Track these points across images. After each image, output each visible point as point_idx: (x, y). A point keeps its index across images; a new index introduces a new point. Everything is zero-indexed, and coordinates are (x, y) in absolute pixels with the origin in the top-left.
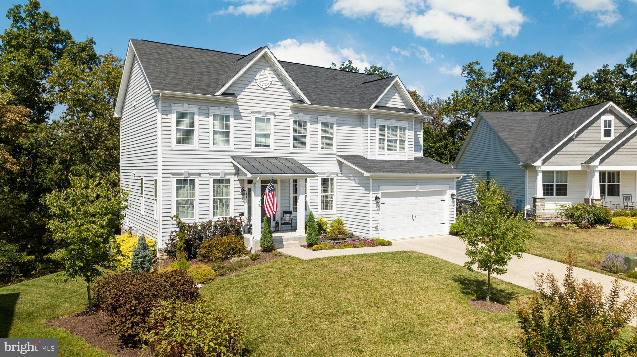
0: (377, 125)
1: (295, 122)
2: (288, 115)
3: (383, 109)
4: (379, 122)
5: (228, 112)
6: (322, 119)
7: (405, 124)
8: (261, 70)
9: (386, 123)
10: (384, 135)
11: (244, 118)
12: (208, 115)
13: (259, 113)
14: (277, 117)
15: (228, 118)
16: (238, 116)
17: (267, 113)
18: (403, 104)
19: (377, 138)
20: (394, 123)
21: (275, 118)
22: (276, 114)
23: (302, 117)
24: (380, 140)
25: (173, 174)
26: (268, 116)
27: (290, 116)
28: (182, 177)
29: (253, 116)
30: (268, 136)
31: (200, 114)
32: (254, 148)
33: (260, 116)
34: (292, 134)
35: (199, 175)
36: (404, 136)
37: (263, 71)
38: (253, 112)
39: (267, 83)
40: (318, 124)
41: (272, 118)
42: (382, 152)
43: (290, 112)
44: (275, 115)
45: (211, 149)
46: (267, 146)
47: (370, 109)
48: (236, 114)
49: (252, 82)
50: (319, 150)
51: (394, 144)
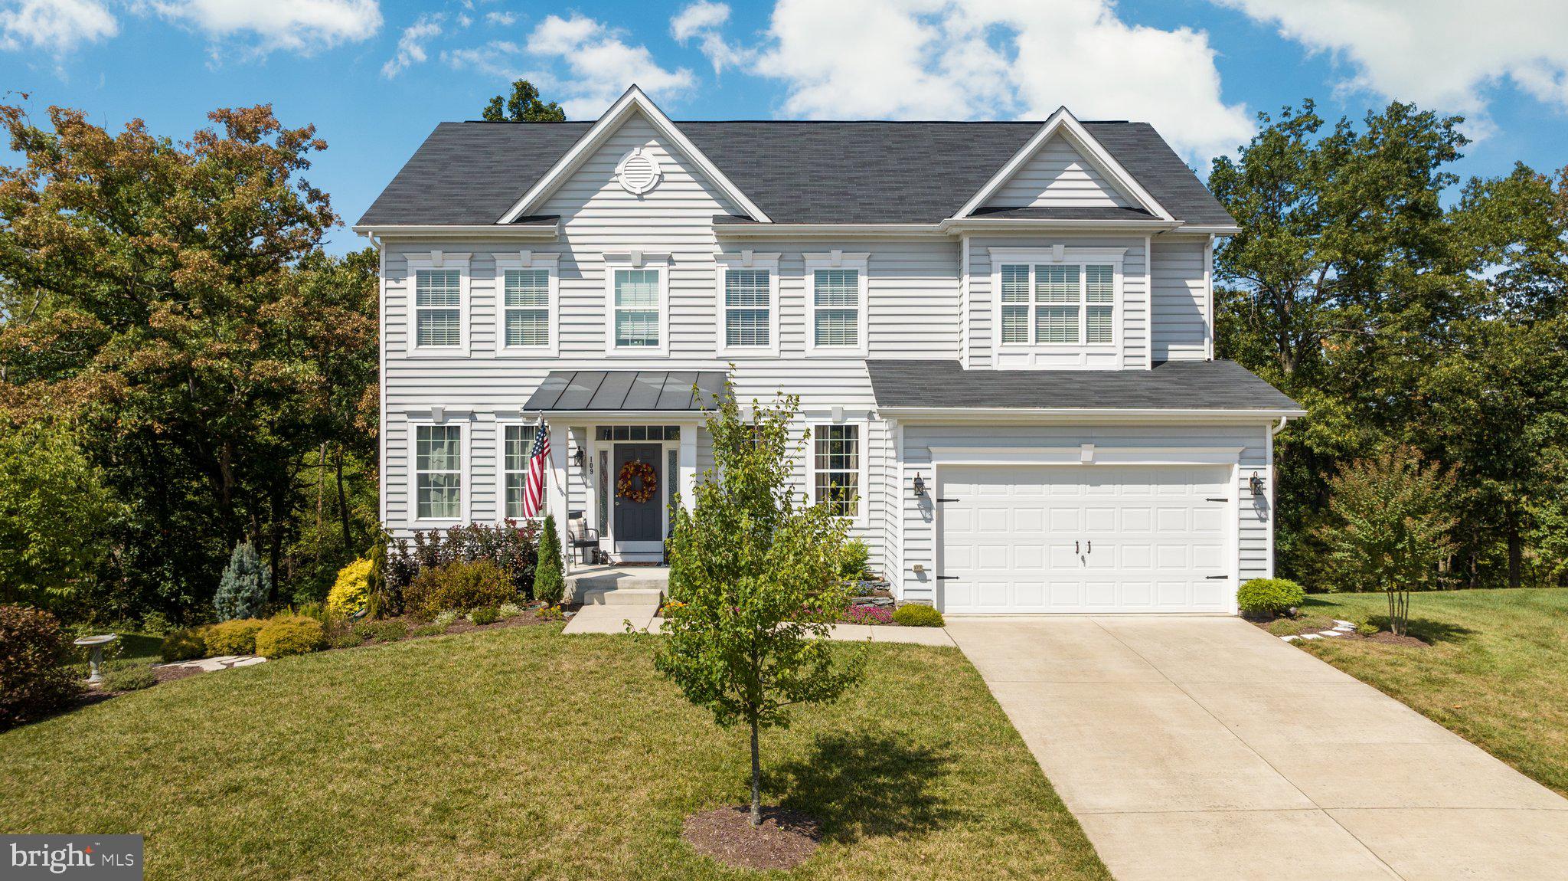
0: (997, 265)
1: (731, 276)
2: (711, 257)
3: (1006, 217)
4: (1003, 256)
5: (545, 262)
6: (816, 261)
7: (1111, 257)
8: (631, 147)
9: (1032, 258)
10: (1023, 294)
11: (584, 275)
12: (491, 274)
13: (624, 258)
14: (678, 266)
15: (542, 278)
16: (569, 270)
17: (646, 258)
18: (1102, 194)
19: (997, 304)
20: (1058, 255)
21: (672, 267)
22: (675, 257)
23: (749, 260)
24: (1007, 311)
25: (411, 414)
26: (650, 266)
27: (718, 259)
28: (430, 423)
29: (610, 271)
30: (653, 316)
31: (474, 273)
32: (611, 348)
33: (627, 266)
34: (722, 308)
35: (472, 416)
36: (1108, 294)
37: (637, 150)
38: (609, 258)
39: (649, 181)
40: (807, 277)
41: (663, 269)
42: (1013, 347)
43: (718, 250)
44: (670, 261)
45: (501, 353)
46: (655, 342)
47: (956, 218)
48: (564, 265)
49: (607, 182)
50: (810, 347)
51: (1063, 322)
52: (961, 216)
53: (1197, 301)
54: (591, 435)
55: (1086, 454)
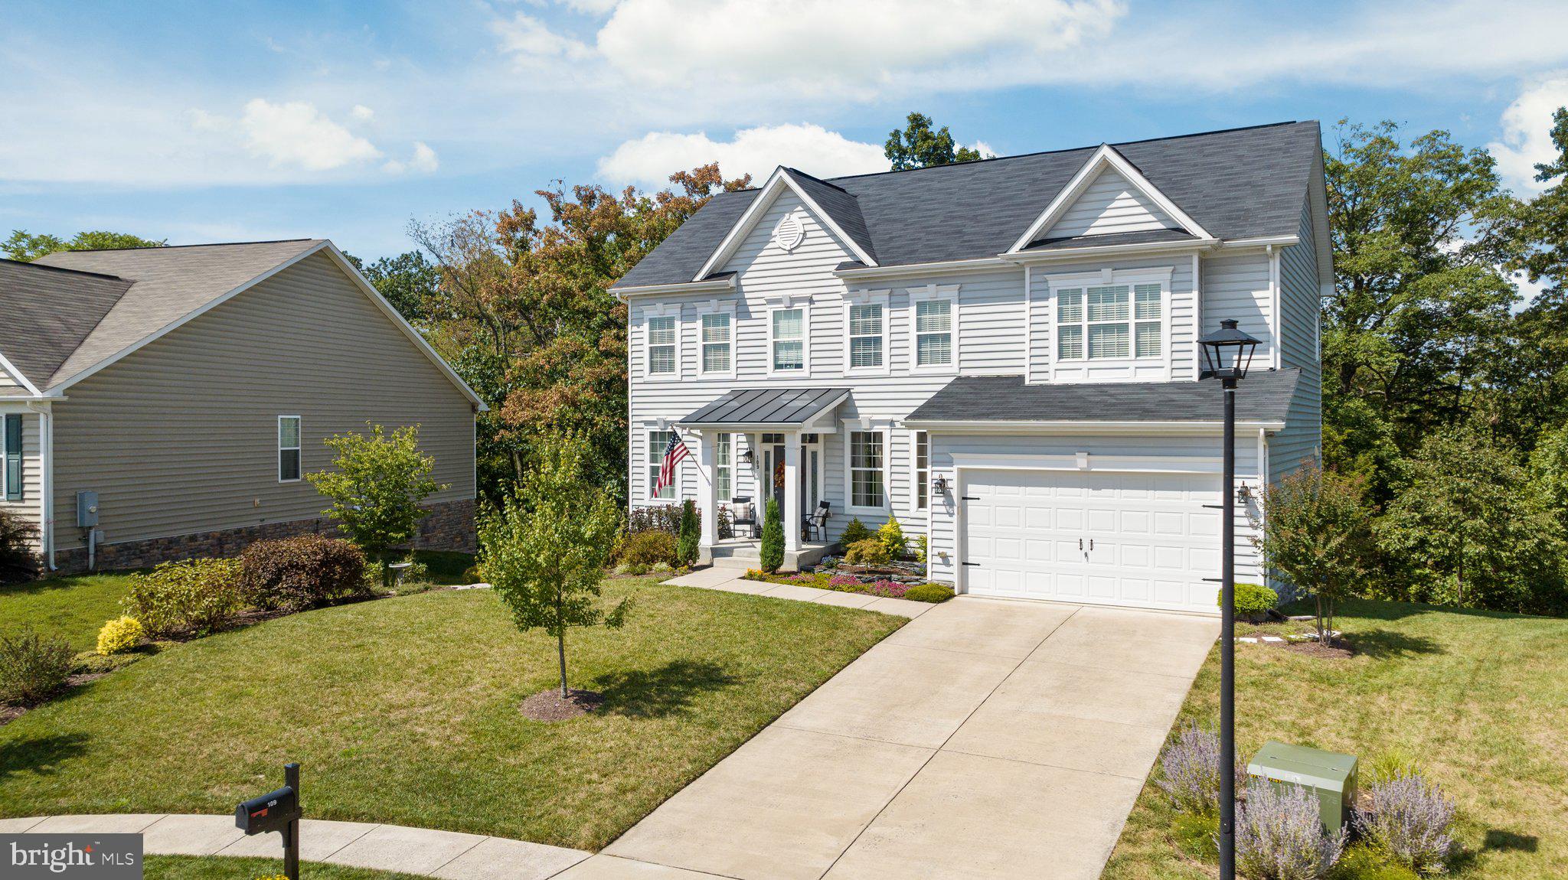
0: (1053, 291)
1: (853, 309)
2: (839, 296)
3: (1054, 247)
4: (1057, 282)
5: (728, 307)
6: (918, 294)
7: (1161, 276)
8: (783, 214)
9: (1084, 281)
10: (1077, 314)
11: (754, 315)
12: (694, 318)
13: (778, 301)
14: (817, 305)
15: (725, 319)
16: (743, 313)
17: (793, 300)
18: (1151, 218)
19: (1054, 325)
20: (1104, 278)
21: (812, 306)
22: (815, 298)
23: (866, 297)
24: (1062, 332)
25: (647, 423)
26: (797, 306)
27: (845, 297)
28: (657, 429)
29: (770, 310)
30: (798, 346)
31: (684, 318)
32: (770, 371)
33: (781, 307)
34: (847, 337)
36: (1156, 311)
37: (787, 215)
38: (770, 302)
39: (795, 239)
40: (910, 308)
41: (805, 307)
42: (1068, 362)
43: (844, 290)
44: (811, 301)
45: (700, 377)
46: (799, 366)
47: (1009, 253)
48: (740, 309)
49: (768, 242)
50: (913, 367)
51: (1114, 338)
52: (1014, 251)
53: (1263, 311)
54: (758, 439)
55: (1081, 462)
